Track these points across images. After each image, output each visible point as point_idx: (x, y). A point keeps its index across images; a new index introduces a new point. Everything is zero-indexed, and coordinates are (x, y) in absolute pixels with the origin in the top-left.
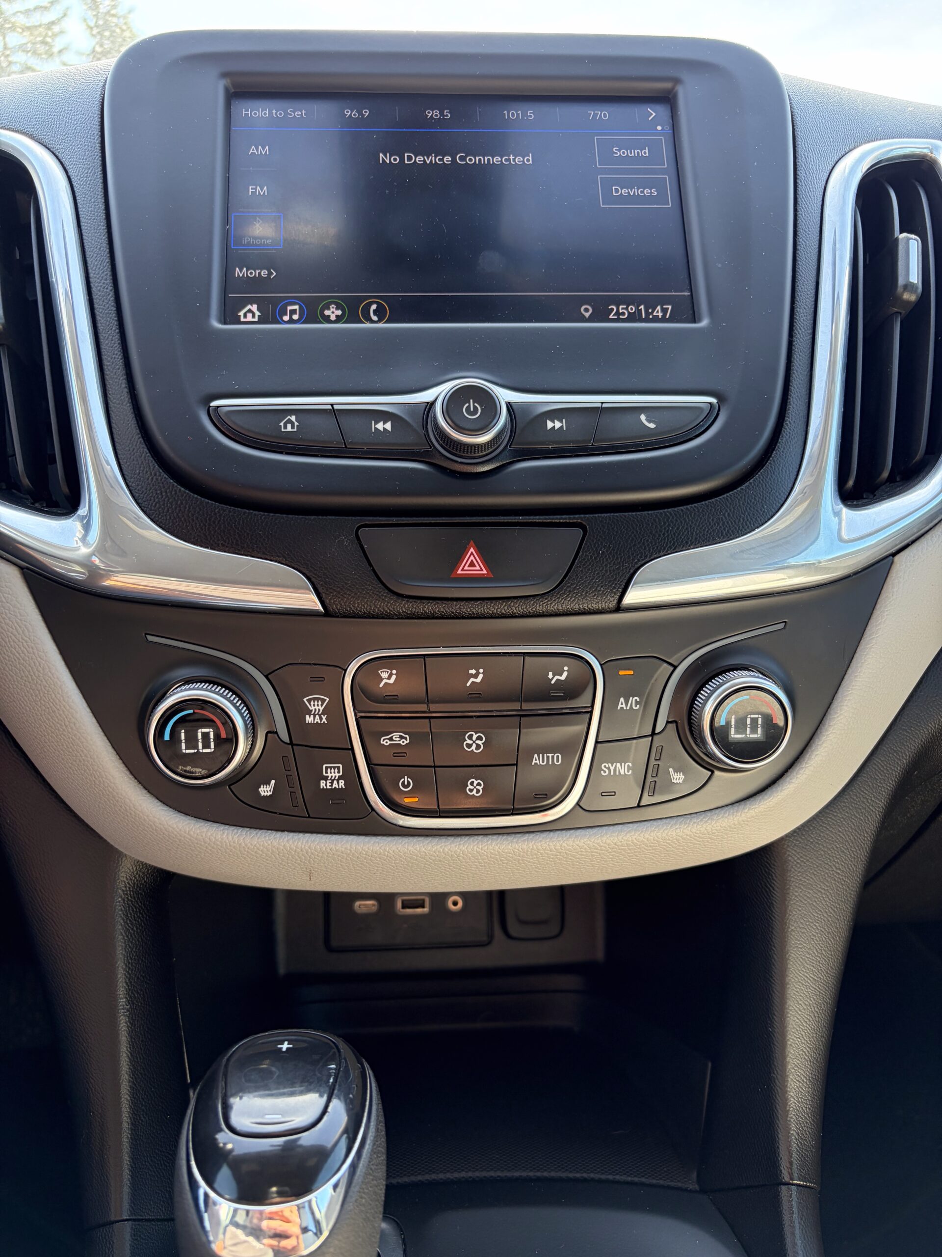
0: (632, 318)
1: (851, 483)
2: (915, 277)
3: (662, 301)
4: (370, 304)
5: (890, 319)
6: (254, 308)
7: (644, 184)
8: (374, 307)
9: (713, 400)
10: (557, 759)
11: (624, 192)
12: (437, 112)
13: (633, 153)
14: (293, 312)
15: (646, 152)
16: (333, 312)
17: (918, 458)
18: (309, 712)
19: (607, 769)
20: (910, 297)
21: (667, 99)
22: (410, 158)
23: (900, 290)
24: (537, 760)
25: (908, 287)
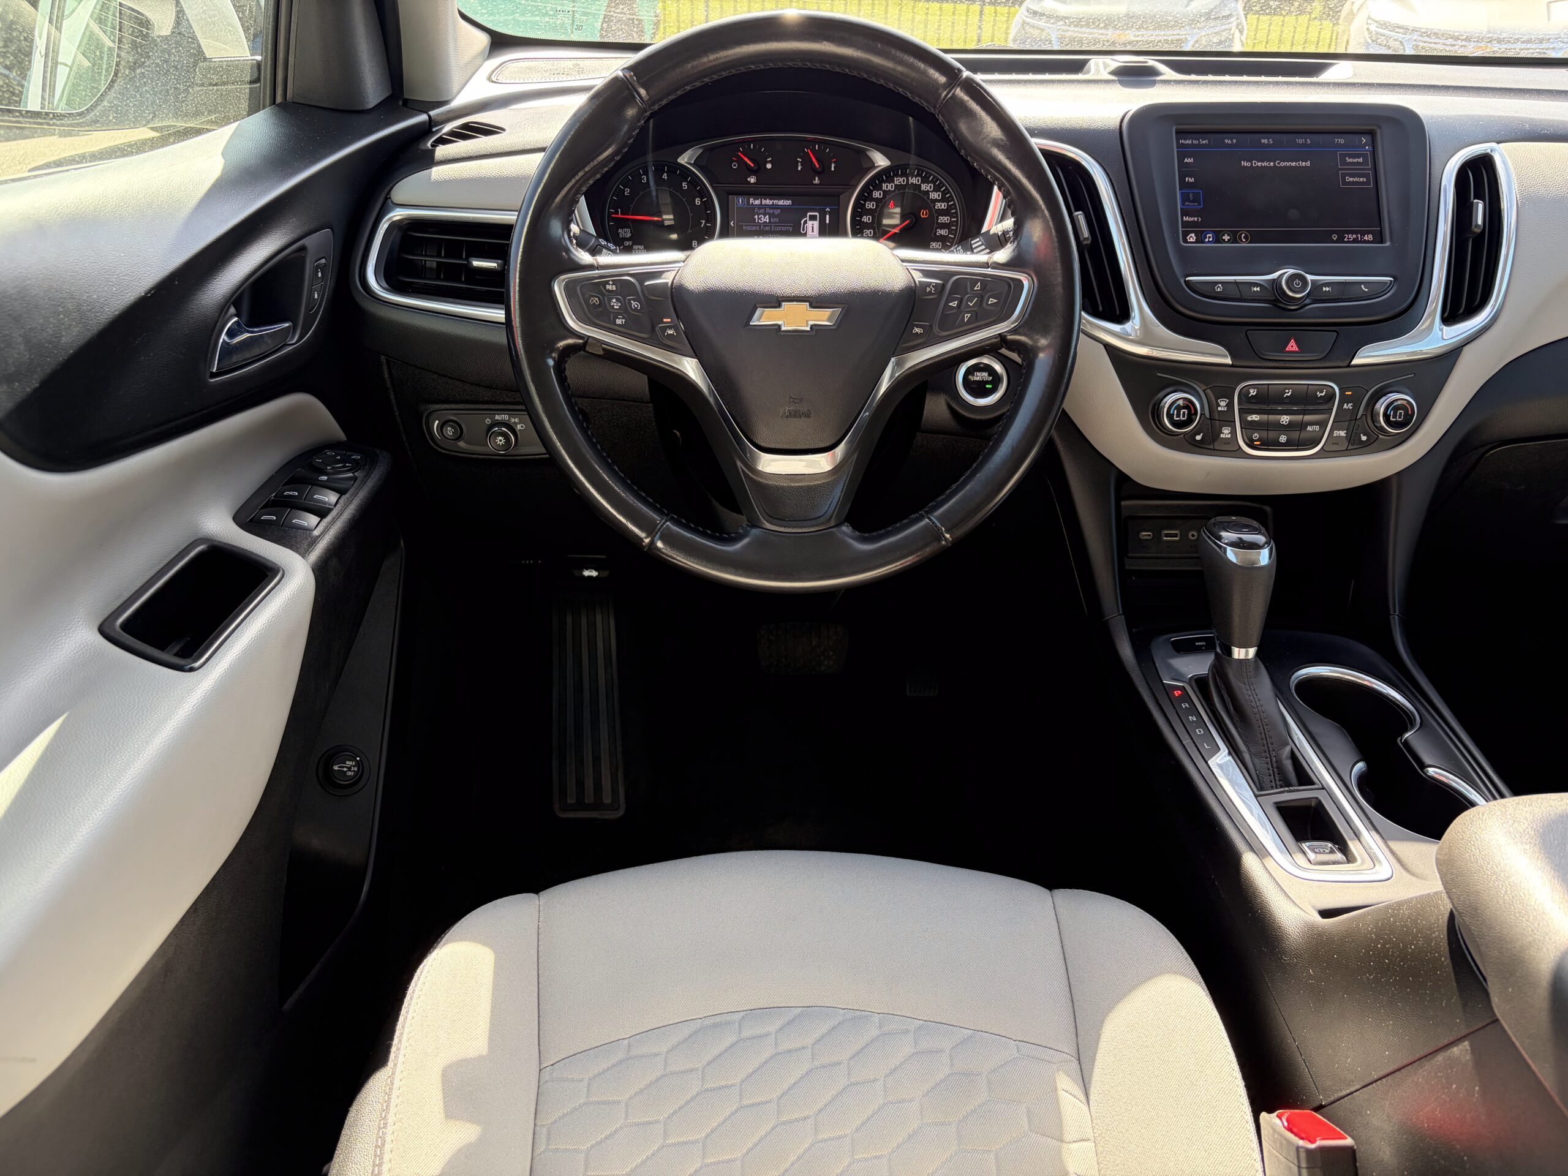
0: (1355, 241)
1: (1446, 315)
2: (1480, 222)
3: (1368, 233)
4: (1242, 234)
5: (1467, 241)
6: (1193, 235)
7: (1359, 176)
8: (1243, 235)
9: (1392, 279)
10: (1317, 428)
11: (1351, 179)
12: (1266, 140)
13: (1355, 160)
14: (1210, 237)
15: (1361, 160)
16: (1226, 238)
17: (1476, 303)
18: (1220, 406)
19: (1336, 433)
20: (1478, 231)
21: (1371, 134)
22: (1255, 163)
23: (1473, 227)
24: (1309, 428)
25: (1477, 226)
